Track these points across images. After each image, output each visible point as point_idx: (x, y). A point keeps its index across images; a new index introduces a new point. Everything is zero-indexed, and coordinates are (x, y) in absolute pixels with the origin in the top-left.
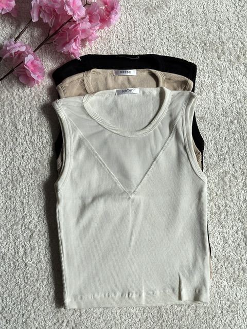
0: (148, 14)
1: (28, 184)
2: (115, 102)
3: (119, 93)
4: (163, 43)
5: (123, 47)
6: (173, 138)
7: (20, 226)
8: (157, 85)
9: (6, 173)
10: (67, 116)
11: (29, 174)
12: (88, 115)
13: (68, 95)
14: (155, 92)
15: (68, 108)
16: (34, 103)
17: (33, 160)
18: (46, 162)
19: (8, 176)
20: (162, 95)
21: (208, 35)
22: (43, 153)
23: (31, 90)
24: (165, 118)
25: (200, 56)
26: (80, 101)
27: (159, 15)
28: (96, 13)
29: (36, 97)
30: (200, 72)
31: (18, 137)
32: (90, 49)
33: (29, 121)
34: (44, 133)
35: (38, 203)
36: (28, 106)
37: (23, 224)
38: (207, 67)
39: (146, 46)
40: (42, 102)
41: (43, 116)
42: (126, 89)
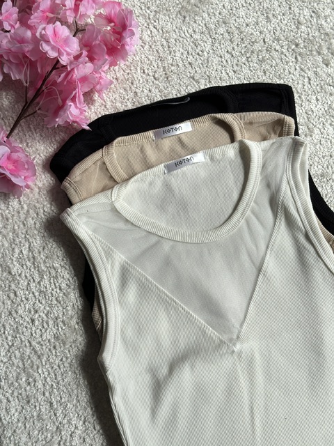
0: (187, 18)
1: (52, 368)
2: (167, 186)
3: (170, 169)
4: (224, 62)
5: (158, 87)
6: (282, 225)
8: (233, 139)
9: (10, 357)
10: (90, 233)
11: (50, 350)
12: (127, 221)
13: (85, 195)
14: (231, 151)
15: (89, 217)
16: (30, 222)
17: (51, 323)
18: (74, 322)
19: (16, 361)
20: (245, 154)
21: (298, 28)
22: (65, 305)
23: (19, 201)
24: (259, 192)
25: (293, 69)
26: (107, 201)
27: (205, 15)
28: (98, 42)
29: (31, 211)
30: (300, 97)
31: (16, 289)
32: (102, 104)
33: (29, 255)
34: (59, 271)
35: (78, 397)
36: (21, 231)
37: (60, 441)
38: (310, 83)
39: (196, 74)
40: (43, 216)
41: (51, 240)
42: (181, 159)
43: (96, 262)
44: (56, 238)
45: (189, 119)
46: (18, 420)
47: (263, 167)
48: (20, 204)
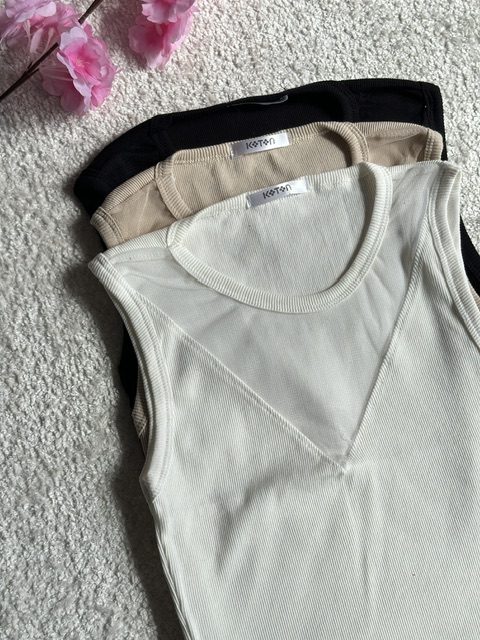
2: (250, 228)
3: (254, 201)
4: (340, 45)
5: (239, 78)
6: (418, 293)
7: (72, 606)
8: (349, 161)
9: (7, 472)
10: (134, 292)
11: (67, 464)
12: (189, 276)
13: (126, 235)
14: (347, 179)
15: (133, 268)
16: (42, 271)
17: (69, 424)
18: (104, 424)
19: (15, 479)
20: (367, 185)
22: (91, 398)
23: (26, 239)
24: (385, 242)
25: (441, 61)
26: (160, 245)
29: (43, 256)
30: (450, 103)
31: (18, 372)
32: (155, 100)
33: (38, 321)
34: (84, 346)
35: (107, 534)
36: (28, 285)
37: (79, 599)
38: (465, 84)
39: (297, 62)
40: (61, 264)
41: (72, 301)
42: (273, 188)
43: (140, 335)
44: (80, 297)
45: (286, 128)
46: (17, 567)
47: (393, 204)
48: (27, 244)
